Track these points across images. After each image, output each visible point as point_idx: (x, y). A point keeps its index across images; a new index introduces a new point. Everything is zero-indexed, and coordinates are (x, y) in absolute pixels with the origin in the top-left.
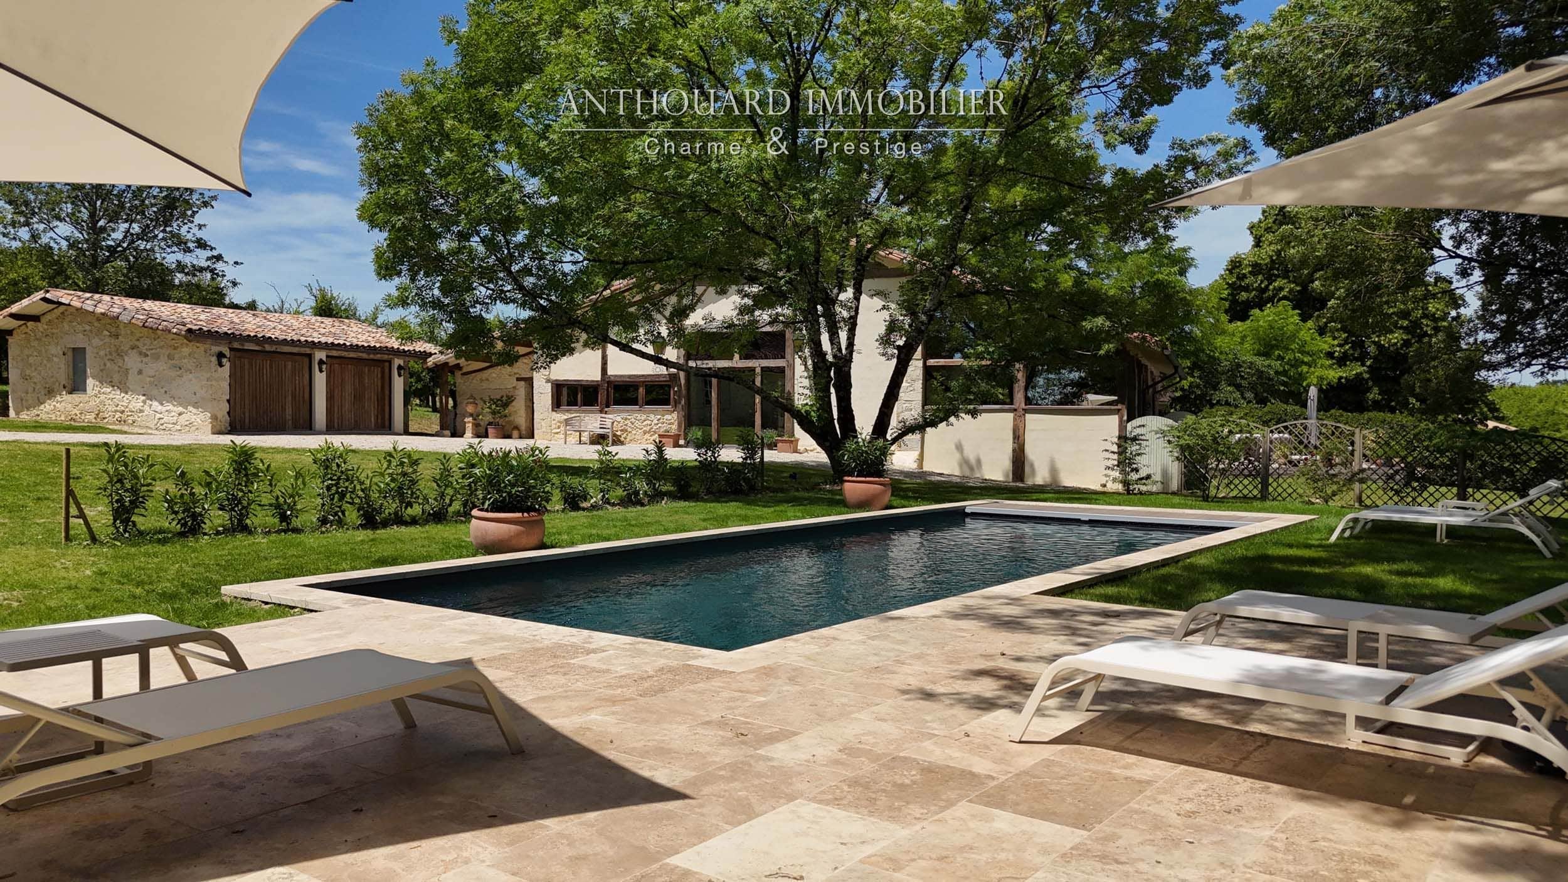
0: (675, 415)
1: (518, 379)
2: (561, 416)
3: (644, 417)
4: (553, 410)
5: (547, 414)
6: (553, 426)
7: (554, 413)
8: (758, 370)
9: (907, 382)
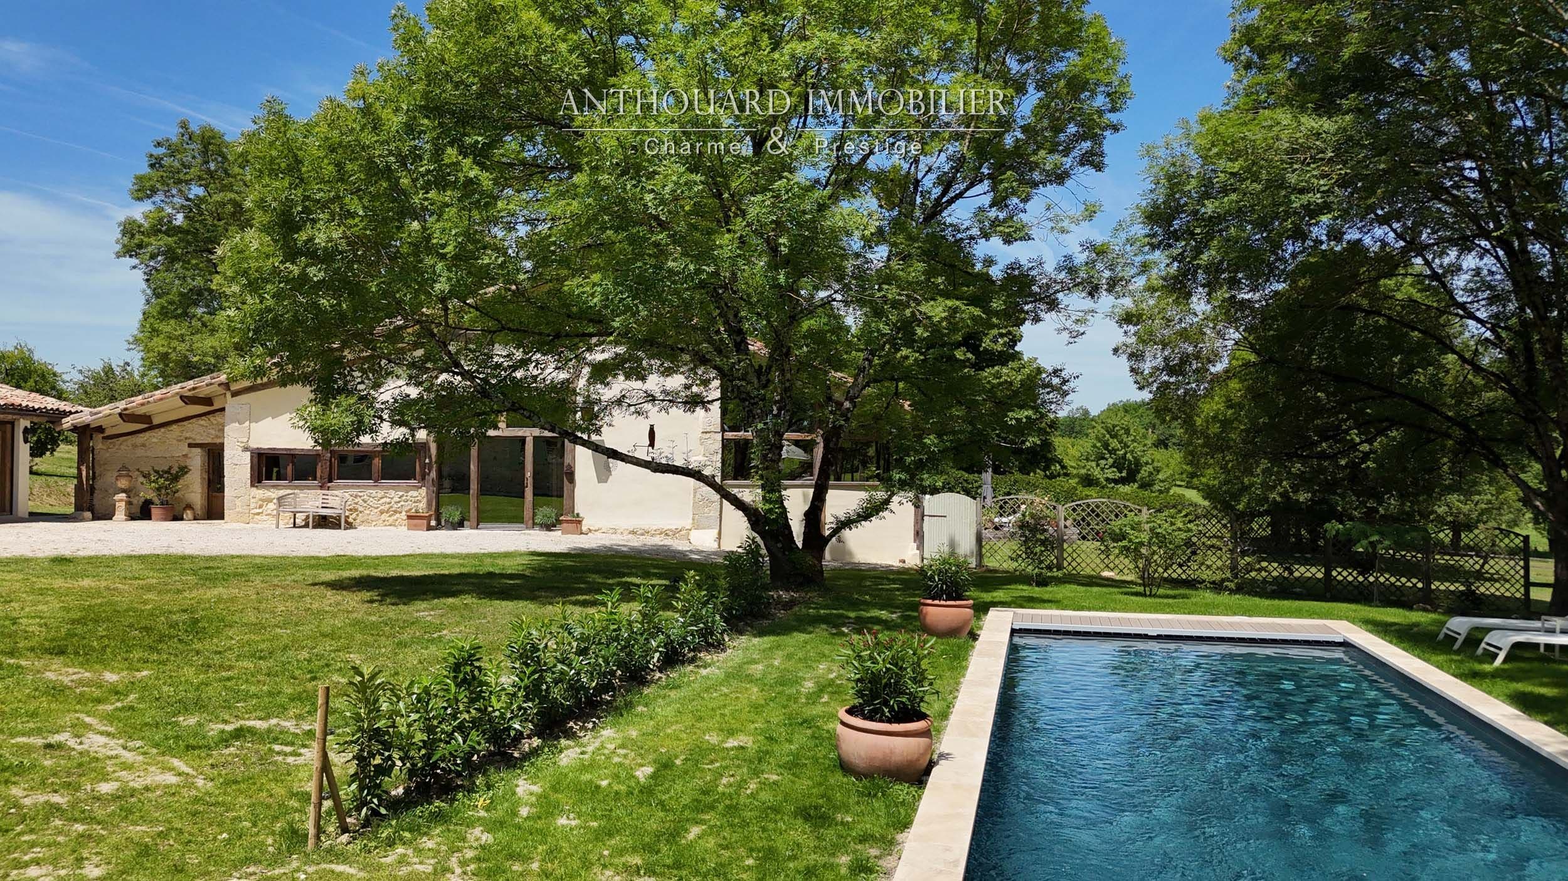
0: (423, 491)
1: (190, 445)
2: (259, 493)
3: (381, 493)
4: (252, 485)
5: (243, 490)
6: (252, 506)
7: (254, 489)
8: (529, 440)
9: (704, 456)
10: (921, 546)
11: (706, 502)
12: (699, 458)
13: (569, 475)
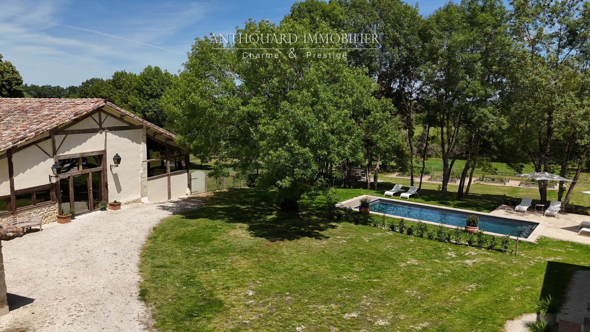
0: (56, 205)
8: (90, 174)
9: (143, 170)
10: (190, 189)
11: (144, 187)
12: (142, 171)
13: (106, 186)
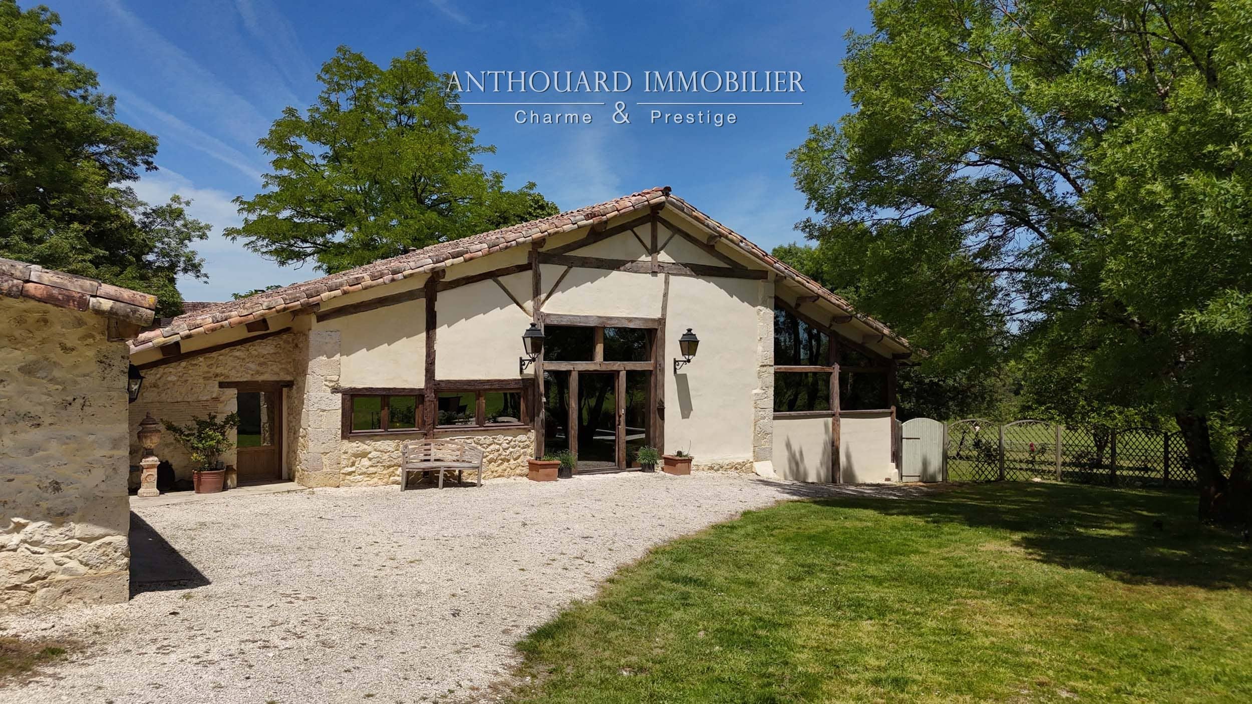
0: (532, 435)
1: (222, 385)
2: (353, 446)
3: (489, 439)
4: (344, 437)
5: (332, 444)
6: (344, 463)
7: (346, 442)
8: (623, 374)
9: (762, 388)
10: (899, 466)
11: (762, 435)
12: (758, 391)
13: (661, 411)
